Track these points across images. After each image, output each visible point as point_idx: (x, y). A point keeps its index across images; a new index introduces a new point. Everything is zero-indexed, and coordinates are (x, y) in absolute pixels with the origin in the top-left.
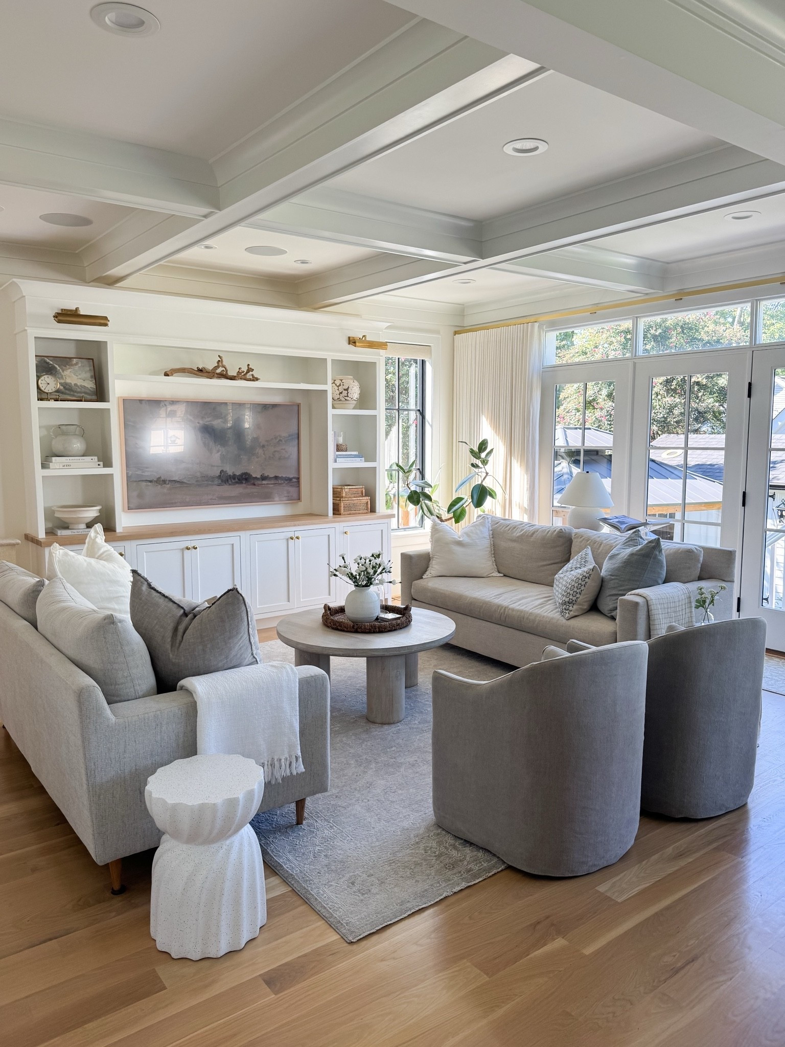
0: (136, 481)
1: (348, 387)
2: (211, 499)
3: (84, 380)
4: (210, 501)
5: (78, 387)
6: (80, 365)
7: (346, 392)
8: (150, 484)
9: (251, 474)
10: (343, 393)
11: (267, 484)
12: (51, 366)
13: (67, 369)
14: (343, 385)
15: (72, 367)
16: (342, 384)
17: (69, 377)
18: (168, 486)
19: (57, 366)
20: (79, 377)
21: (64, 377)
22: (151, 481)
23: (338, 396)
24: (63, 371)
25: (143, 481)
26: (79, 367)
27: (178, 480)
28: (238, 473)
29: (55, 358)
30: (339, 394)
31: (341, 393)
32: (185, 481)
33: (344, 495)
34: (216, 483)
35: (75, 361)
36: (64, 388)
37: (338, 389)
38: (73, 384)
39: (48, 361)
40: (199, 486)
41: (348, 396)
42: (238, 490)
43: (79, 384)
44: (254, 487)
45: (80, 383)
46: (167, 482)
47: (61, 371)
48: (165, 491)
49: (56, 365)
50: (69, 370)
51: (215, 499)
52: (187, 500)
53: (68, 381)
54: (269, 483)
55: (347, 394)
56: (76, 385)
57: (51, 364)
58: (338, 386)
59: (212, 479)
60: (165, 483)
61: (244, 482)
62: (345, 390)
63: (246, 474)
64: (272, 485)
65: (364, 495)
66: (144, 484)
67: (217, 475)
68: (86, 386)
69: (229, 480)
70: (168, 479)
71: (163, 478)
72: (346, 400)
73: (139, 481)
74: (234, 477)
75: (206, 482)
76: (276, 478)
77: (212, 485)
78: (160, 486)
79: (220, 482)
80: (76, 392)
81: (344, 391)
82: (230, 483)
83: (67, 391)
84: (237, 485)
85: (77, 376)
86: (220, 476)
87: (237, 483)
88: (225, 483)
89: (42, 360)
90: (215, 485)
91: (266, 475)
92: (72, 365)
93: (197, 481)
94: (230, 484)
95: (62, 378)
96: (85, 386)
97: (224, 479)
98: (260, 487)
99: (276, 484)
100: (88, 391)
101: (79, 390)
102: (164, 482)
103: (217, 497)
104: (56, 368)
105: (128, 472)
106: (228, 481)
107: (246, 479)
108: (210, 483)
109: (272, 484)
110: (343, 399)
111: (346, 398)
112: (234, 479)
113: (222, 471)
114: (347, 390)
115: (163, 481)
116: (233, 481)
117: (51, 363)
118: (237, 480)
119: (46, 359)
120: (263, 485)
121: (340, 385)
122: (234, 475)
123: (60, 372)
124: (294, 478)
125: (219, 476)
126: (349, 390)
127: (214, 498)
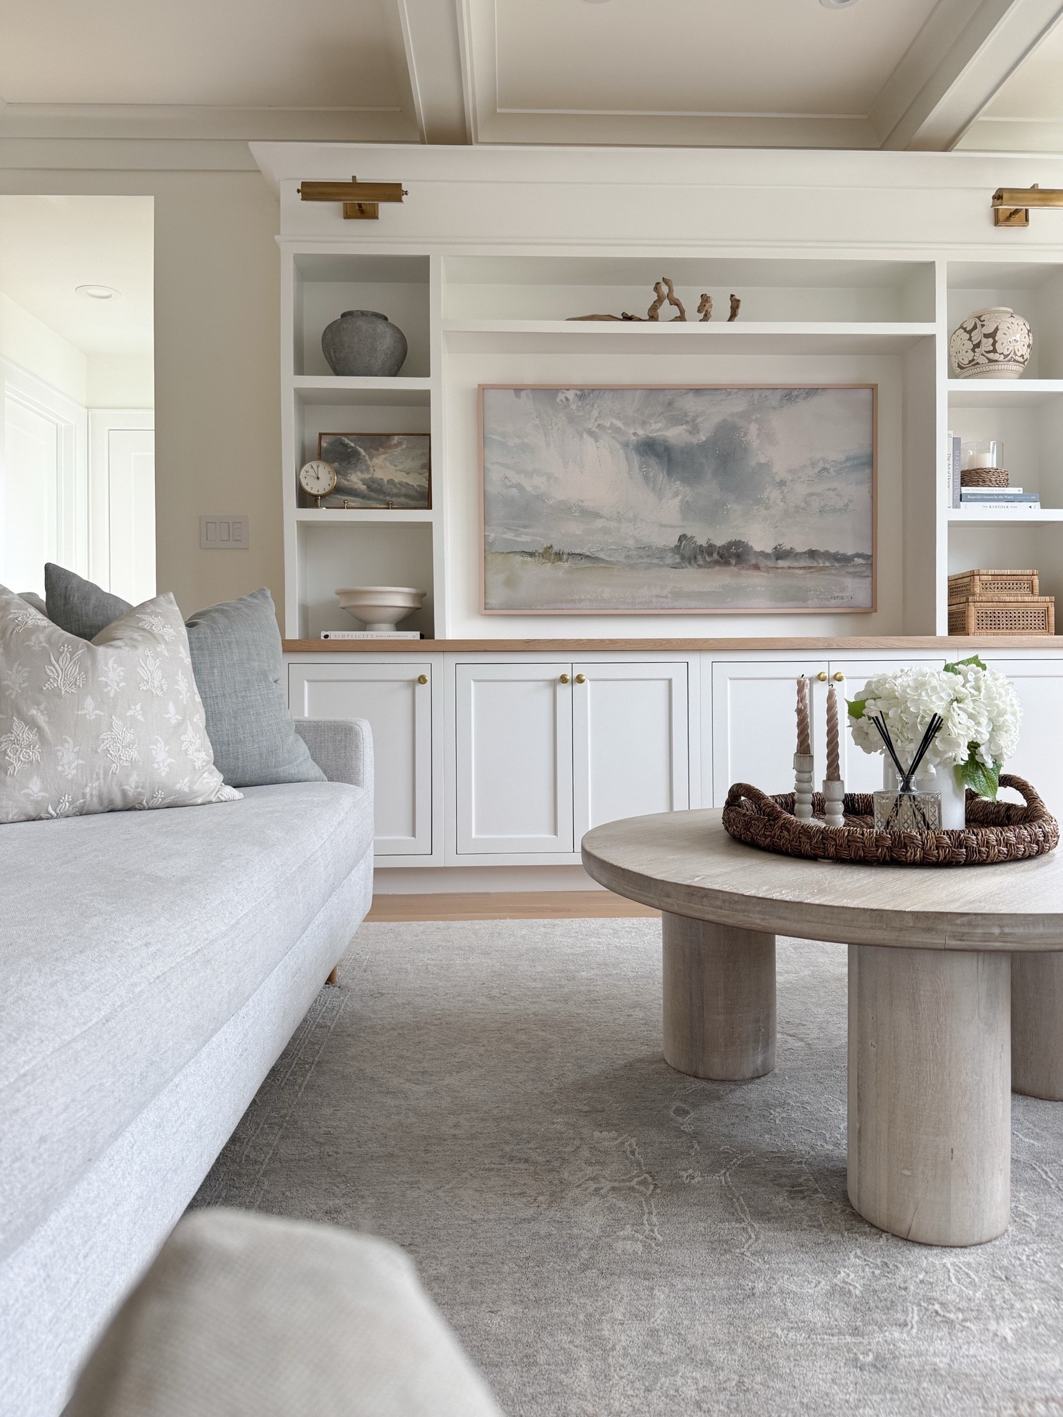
0: (503, 553)
1: (997, 329)
2: (657, 596)
3: (408, 474)
4: (654, 600)
5: (395, 486)
6: (404, 446)
7: (991, 340)
8: (529, 559)
9: (751, 544)
10: (982, 345)
11: (789, 568)
12: (349, 450)
13: (379, 455)
14: (983, 326)
15: (389, 451)
16: (979, 324)
17: (381, 467)
18: (566, 565)
19: (361, 450)
20: (400, 467)
21: (371, 468)
22: (531, 554)
23: (970, 355)
24: (371, 459)
25: (515, 552)
26: (403, 450)
27: (588, 554)
28: (720, 542)
29: (360, 436)
30: (973, 350)
31: (978, 345)
32: (602, 555)
33: (977, 590)
34: (669, 561)
35: (396, 439)
36: (368, 487)
37: (970, 339)
38: (386, 480)
39: (347, 441)
40: (632, 567)
41: (995, 351)
42: (720, 579)
43: (396, 480)
44: (756, 573)
45: (400, 477)
46: (565, 557)
47: (367, 458)
48: (561, 574)
49: (359, 449)
50: (383, 456)
51: (666, 597)
52: (605, 596)
53: (379, 475)
54: (795, 564)
55: (994, 344)
56: (391, 482)
57: (351, 447)
58: (970, 332)
59: (660, 553)
60: (560, 559)
61: (733, 562)
62: (986, 336)
63: (738, 544)
64: (801, 572)
65: (1037, 590)
66: (519, 558)
67: (673, 546)
68: (411, 483)
69: (699, 557)
70: (566, 551)
71: (556, 549)
72: (991, 361)
73: (509, 553)
74: (710, 549)
75: (646, 560)
76: (812, 554)
77: (659, 566)
78: (549, 564)
79: (678, 560)
80: (389, 495)
81: (984, 340)
82: (701, 562)
83: (373, 494)
84: (717, 568)
85: (396, 466)
86: (678, 547)
87: (716, 563)
88: (690, 563)
89: (335, 441)
90: (668, 566)
91: (788, 548)
92: (390, 447)
93: (627, 557)
94: (700, 566)
95: (368, 470)
96: (407, 484)
97: (687, 555)
98: (772, 575)
99: (810, 568)
100: (413, 493)
101: (395, 491)
102: (559, 556)
103: (670, 593)
104: (358, 453)
105: (487, 534)
106: (695, 558)
107: (738, 557)
108: (656, 561)
109: (800, 568)
110: (982, 360)
111: (991, 356)
112: (710, 554)
113: (683, 538)
114: (992, 335)
115: (556, 554)
116: (708, 559)
117: (353, 445)
118: (715, 556)
119: (343, 438)
120: (780, 571)
121: (975, 327)
122: (711, 546)
123: (365, 461)
124: (858, 555)
125: (676, 546)
126: (999, 336)
127: (664, 593)
